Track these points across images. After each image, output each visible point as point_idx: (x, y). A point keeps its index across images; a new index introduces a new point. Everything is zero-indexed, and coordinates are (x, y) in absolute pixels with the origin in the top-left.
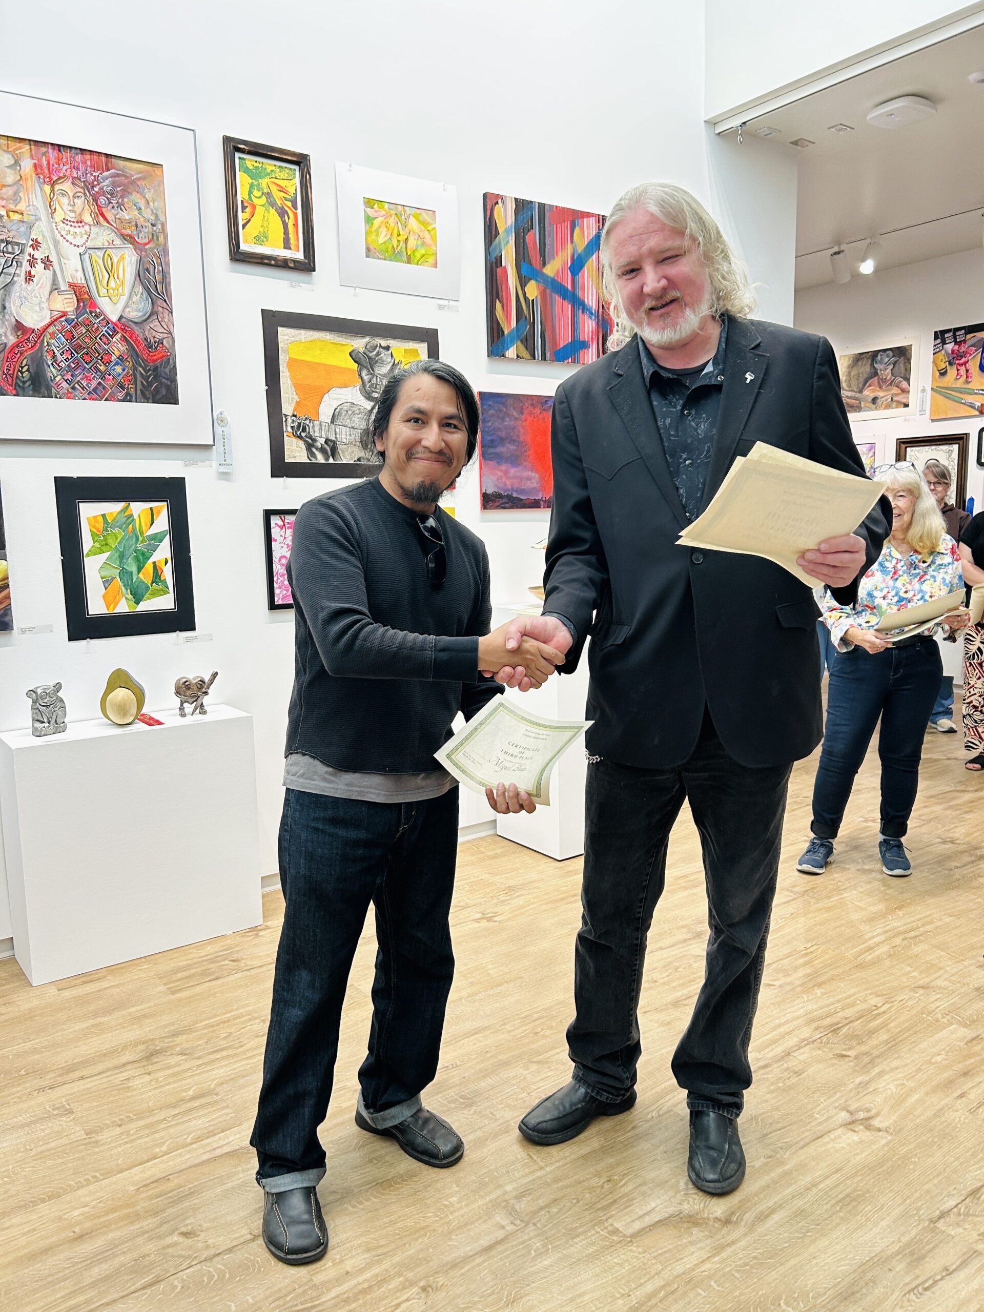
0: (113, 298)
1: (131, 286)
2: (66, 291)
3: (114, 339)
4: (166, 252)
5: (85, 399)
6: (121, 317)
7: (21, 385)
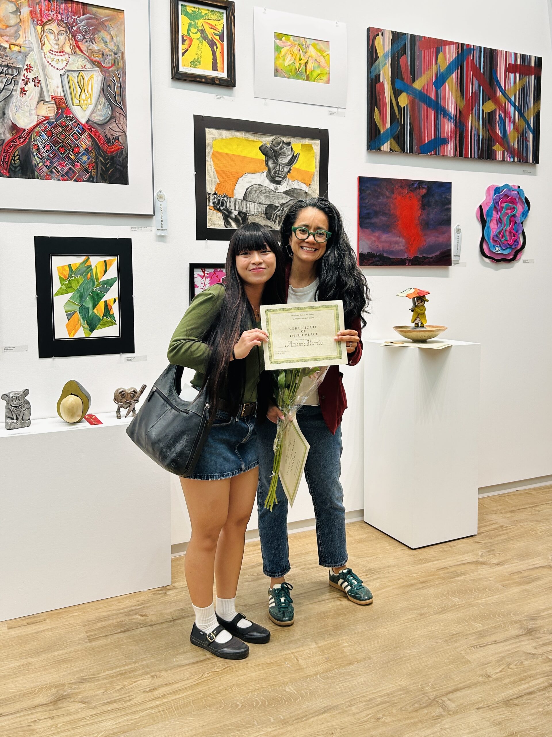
0: (83, 107)
1: (97, 98)
2: (49, 102)
3: (83, 136)
4: (124, 73)
5: (59, 180)
6: (89, 120)
7: (13, 169)
